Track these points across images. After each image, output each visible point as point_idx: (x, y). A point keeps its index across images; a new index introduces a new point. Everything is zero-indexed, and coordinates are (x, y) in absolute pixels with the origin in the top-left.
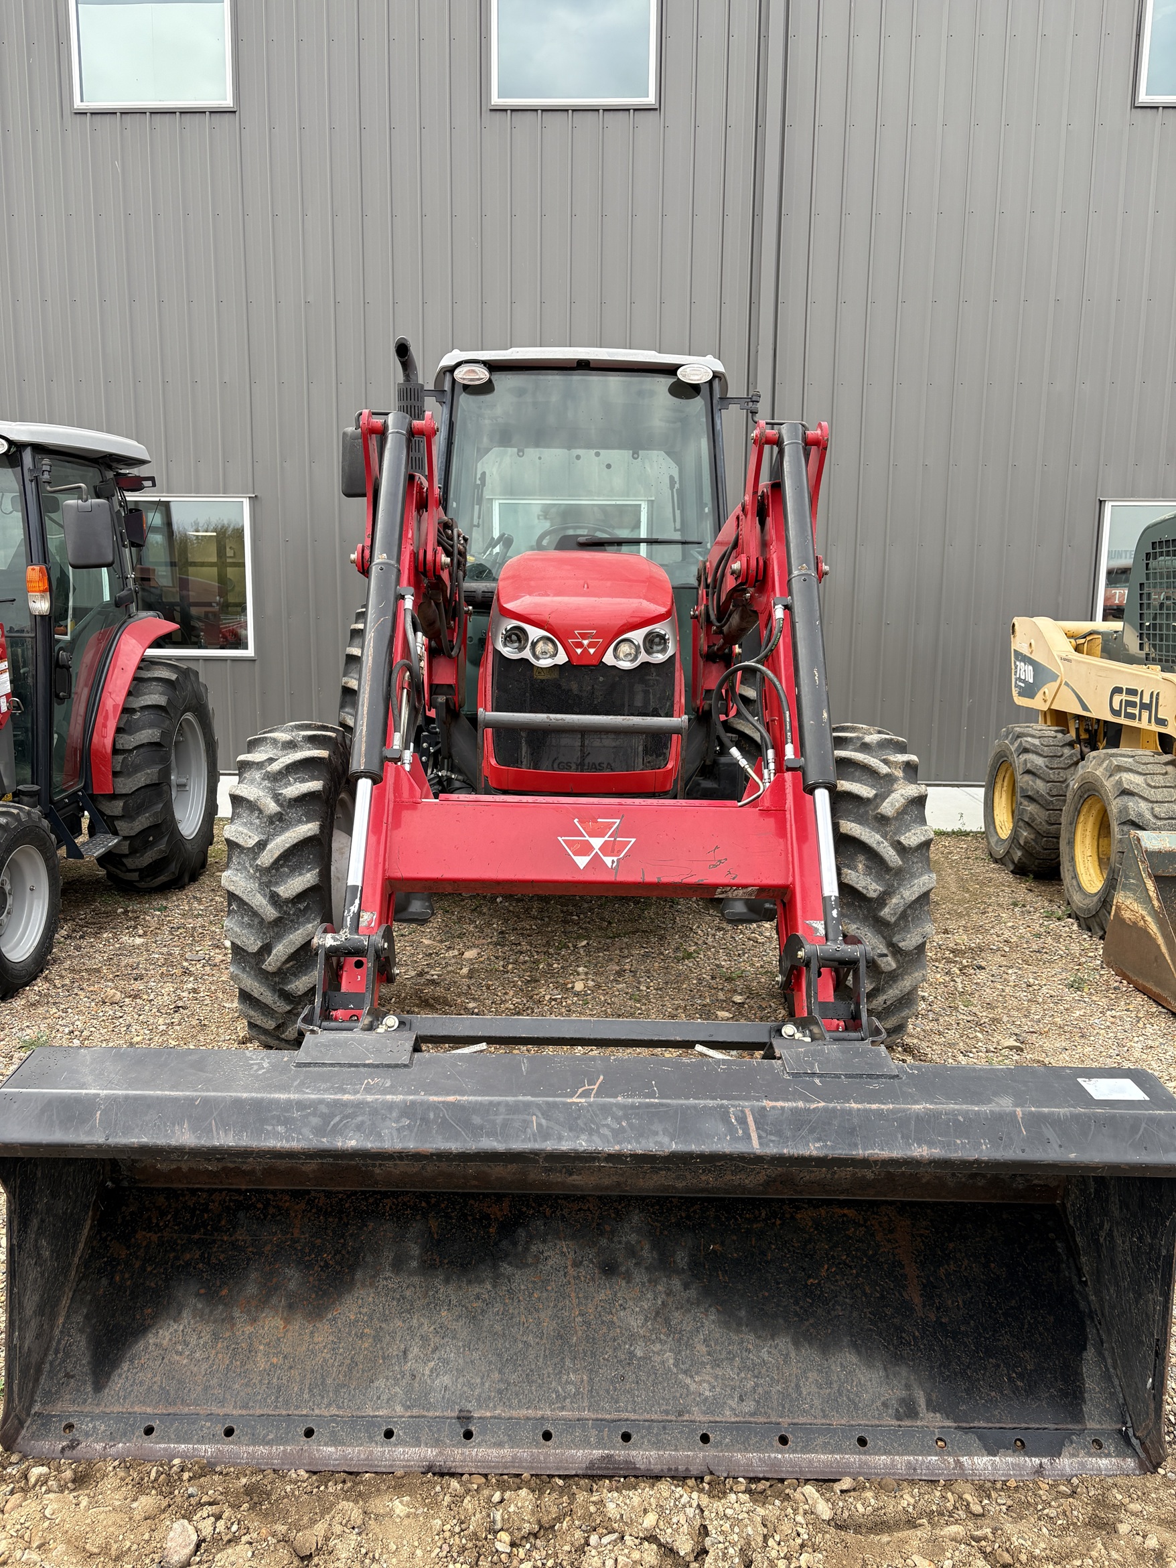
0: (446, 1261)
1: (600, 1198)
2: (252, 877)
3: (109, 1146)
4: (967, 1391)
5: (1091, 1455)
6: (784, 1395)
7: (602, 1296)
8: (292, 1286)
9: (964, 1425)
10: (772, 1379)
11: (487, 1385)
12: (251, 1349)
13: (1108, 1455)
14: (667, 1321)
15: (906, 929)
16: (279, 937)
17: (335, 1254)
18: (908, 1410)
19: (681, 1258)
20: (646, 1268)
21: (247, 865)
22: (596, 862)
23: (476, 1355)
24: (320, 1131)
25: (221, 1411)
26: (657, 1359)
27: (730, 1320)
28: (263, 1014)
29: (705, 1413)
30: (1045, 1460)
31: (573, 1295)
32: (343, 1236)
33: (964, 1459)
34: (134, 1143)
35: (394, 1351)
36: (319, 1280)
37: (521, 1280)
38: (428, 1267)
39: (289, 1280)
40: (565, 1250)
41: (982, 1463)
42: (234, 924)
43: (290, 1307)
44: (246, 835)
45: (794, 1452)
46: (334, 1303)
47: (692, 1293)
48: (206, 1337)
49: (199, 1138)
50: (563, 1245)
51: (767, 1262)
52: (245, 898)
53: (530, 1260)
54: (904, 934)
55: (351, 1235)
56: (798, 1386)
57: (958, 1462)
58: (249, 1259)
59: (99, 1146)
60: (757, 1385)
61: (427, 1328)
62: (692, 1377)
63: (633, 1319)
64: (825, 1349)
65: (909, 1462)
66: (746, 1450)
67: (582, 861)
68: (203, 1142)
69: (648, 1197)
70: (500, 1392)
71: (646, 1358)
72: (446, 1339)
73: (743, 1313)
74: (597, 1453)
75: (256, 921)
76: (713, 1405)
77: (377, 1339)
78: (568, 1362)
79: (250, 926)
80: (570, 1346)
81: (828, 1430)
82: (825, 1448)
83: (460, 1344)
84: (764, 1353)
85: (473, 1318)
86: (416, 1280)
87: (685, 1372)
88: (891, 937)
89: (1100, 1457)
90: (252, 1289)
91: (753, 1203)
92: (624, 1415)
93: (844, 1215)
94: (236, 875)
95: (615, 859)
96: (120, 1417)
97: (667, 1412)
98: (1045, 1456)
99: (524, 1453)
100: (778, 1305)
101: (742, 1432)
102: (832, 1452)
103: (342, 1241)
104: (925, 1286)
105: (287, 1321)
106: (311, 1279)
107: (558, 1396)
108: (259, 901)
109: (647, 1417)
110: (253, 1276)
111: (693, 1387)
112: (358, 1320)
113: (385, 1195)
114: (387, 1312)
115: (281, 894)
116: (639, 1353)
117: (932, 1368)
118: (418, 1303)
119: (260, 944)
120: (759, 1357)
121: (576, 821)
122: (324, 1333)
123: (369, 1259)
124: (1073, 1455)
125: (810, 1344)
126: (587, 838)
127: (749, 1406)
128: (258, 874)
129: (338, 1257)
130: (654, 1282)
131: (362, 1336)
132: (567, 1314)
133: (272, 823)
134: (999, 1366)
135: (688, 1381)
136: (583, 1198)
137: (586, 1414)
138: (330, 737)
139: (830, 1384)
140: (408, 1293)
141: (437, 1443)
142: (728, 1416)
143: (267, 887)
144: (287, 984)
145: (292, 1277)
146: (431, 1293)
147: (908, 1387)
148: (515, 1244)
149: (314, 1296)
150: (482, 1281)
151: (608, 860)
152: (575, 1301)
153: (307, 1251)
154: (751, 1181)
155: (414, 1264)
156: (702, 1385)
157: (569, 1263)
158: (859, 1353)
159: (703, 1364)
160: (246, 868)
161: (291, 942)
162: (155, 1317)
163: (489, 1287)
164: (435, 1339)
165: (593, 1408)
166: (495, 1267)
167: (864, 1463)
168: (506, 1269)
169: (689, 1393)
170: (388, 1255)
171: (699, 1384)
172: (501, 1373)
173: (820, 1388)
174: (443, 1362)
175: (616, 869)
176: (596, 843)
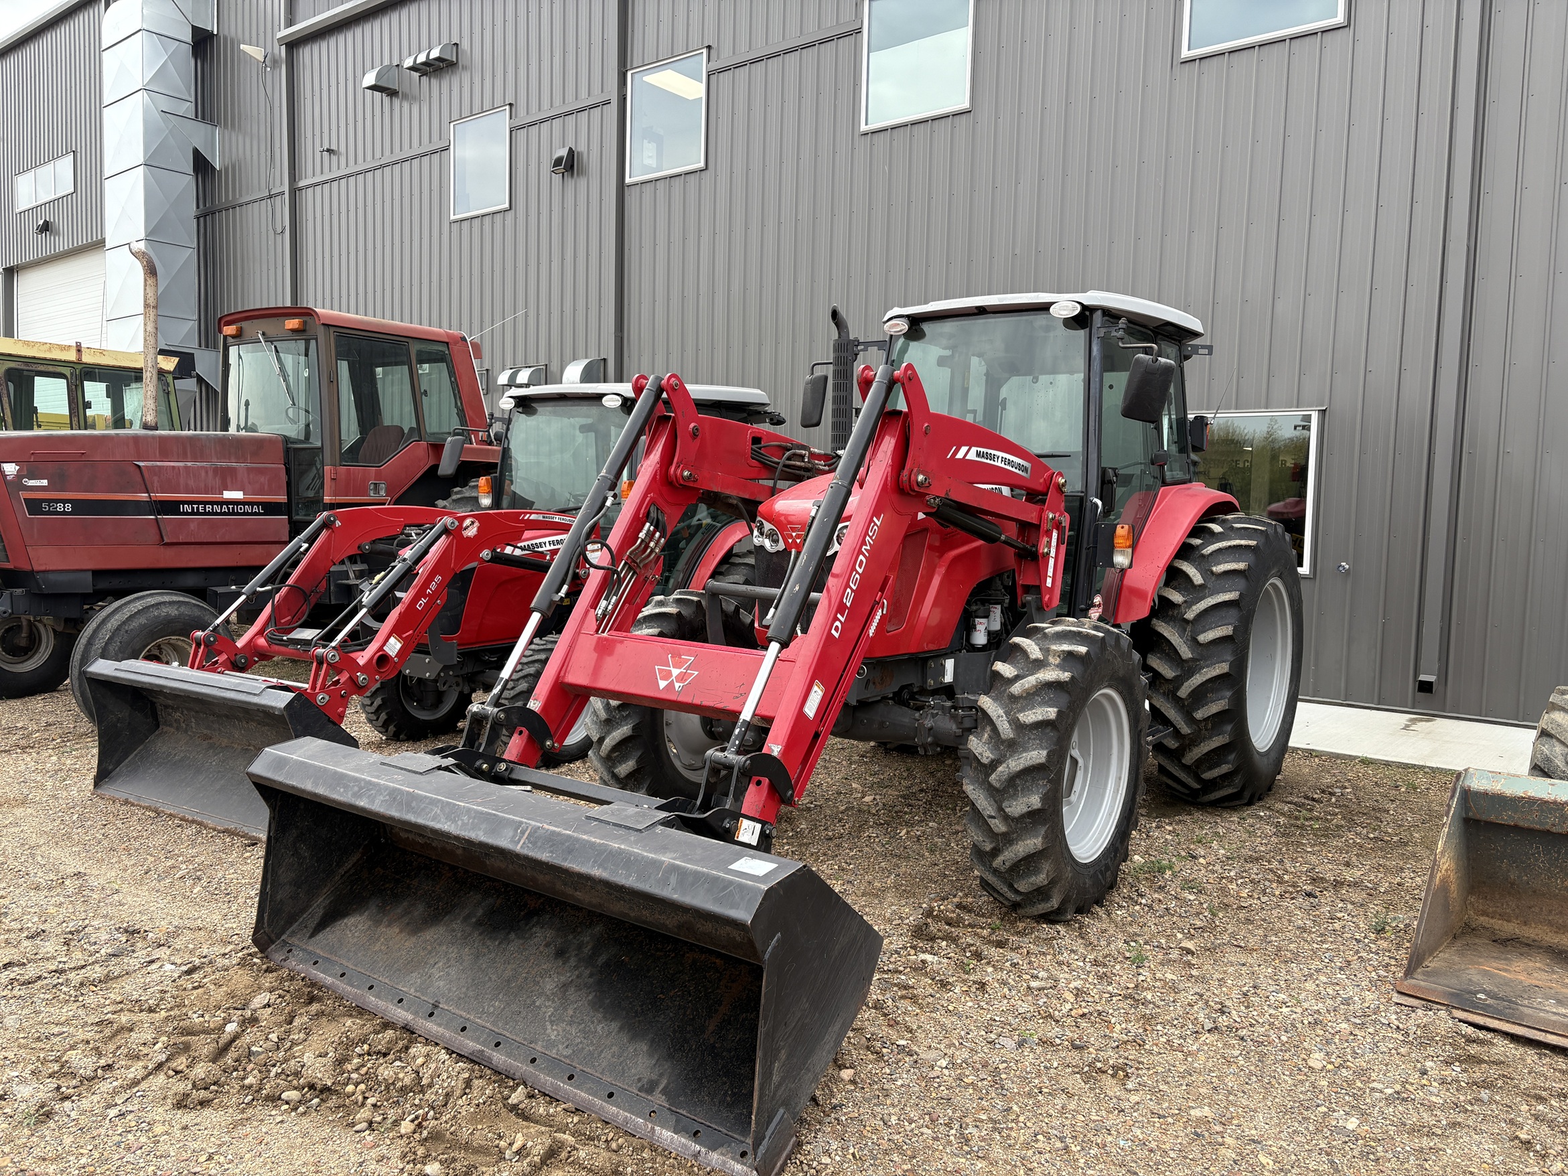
0: (489, 923)
1: (590, 911)
4: (693, 1091)
5: (733, 1159)
6: (591, 1054)
7: (545, 967)
8: (416, 913)
9: (674, 1109)
10: (592, 1042)
11: (457, 993)
12: (378, 940)
13: (744, 1164)
14: (566, 991)
15: (1014, 796)
18: (650, 1088)
19: (602, 959)
20: (579, 959)
23: (464, 976)
24: (355, 795)
25: (346, 964)
26: (544, 1009)
29: (543, 1047)
30: (703, 1150)
31: (532, 961)
33: (657, 1128)
35: (432, 961)
36: (429, 915)
37: (515, 945)
38: (478, 924)
39: (417, 911)
40: (548, 935)
41: (666, 1135)
45: (571, 1086)
47: (591, 980)
48: (366, 926)
50: (549, 932)
51: (646, 977)
53: (527, 935)
56: (602, 1051)
57: (653, 1129)
60: (581, 1042)
61: (454, 955)
62: (553, 1025)
63: (550, 984)
64: (634, 1038)
65: (626, 1117)
66: (548, 1075)
67: (663, 684)
69: (615, 919)
70: (460, 998)
71: (539, 1007)
72: (457, 963)
74: (479, 1047)
76: (551, 1044)
77: (430, 952)
78: (500, 997)
80: (509, 987)
81: (599, 1081)
82: (589, 1091)
83: (462, 968)
84: (599, 1028)
85: (477, 957)
86: (468, 928)
87: (552, 1022)
89: (738, 1162)
90: (399, 910)
91: (667, 939)
92: (505, 1033)
93: (715, 963)
95: (682, 685)
96: (310, 953)
97: (525, 1039)
98: (705, 1147)
99: (447, 1034)
100: (630, 1003)
101: (554, 1065)
102: (590, 1094)
104: (724, 1021)
105: (401, 932)
106: (426, 913)
107: (483, 1011)
109: (514, 1037)
111: (549, 1031)
112: (429, 941)
113: (490, 879)
114: (444, 941)
116: (538, 1003)
117: (685, 1069)
120: (595, 1028)
121: (670, 655)
122: (410, 942)
124: (722, 1154)
125: (629, 1031)
127: (569, 1052)
129: (445, 906)
130: (577, 967)
131: (425, 949)
132: (521, 970)
134: (725, 1083)
135: (549, 1027)
136: (580, 909)
137: (488, 1025)
138: (692, 601)
139: (619, 1057)
140: (460, 934)
141: (416, 1013)
142: (553, 1053)
145: (420, 910)
146: (469, 938)
147: (661, 1075)
148: (526, 925)
150: (495, 939)
151: (677, 685)
152: (530, 965)
154: (670, 922)
155: (474, 920)
156: (553, 1032)
157: (544, 943)
158: (651, 1046)
159: (564, 1021)
162: (355, 911)
163: (497, 943)
164: (453, 962)
165: (494, 1023)
166: (509, 933)
167: (602, 1108)
168: (512, 936)
169: (544, 1034)
170: (466, 911)
171: (553, 1030)
172: (467, 989)
173: (613, 1057)
174: (448, 974)
175: (679, 692)
176: (675, 672)
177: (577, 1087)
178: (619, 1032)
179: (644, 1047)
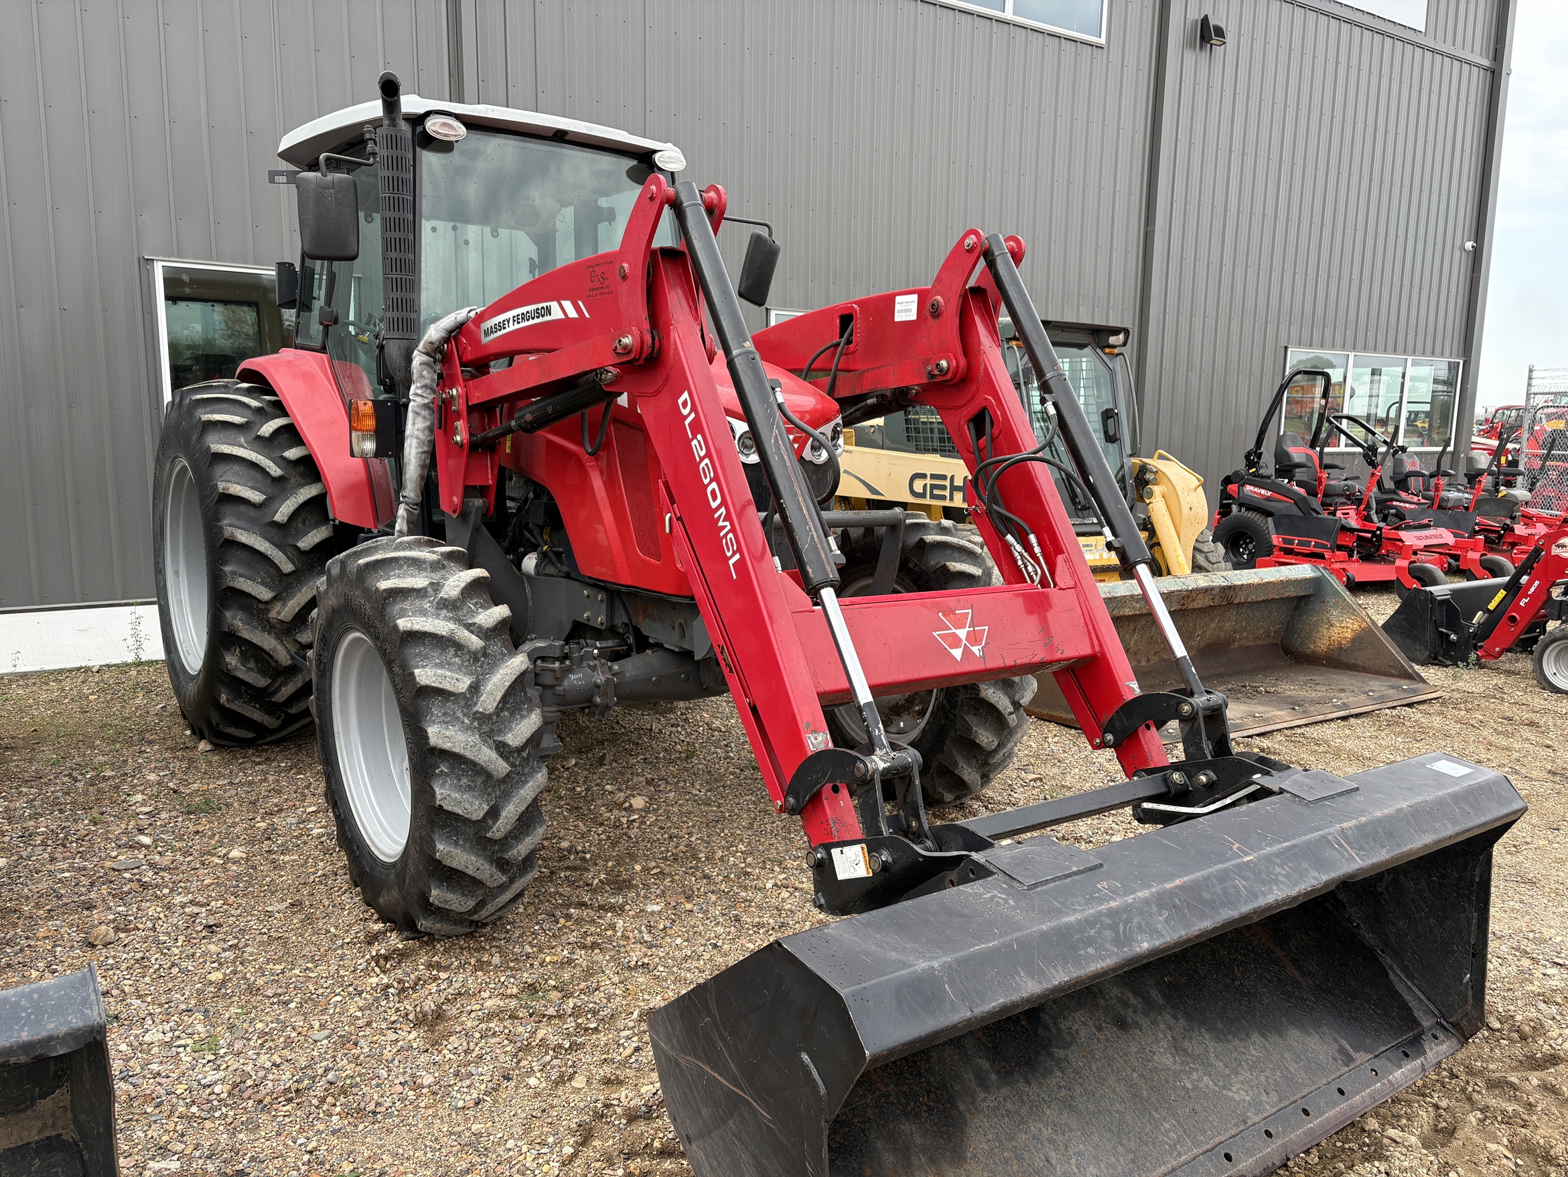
0: (1013, 1065)
2: (468, 728)
3: (976, 1018)
6: (1284, 1077)
7: (1134, 1048)
8: (918, 1140)
9: (1376, 1053)
10: (1270, 1068)
11: (1121, 1160)
13: (1443, 1042)
14: (1185, 1051)
16: (506, 796)
17: (928, 1095)
18: (1346, 1057)
19: (1155, 995)
20: (1143, 1013)
21: (459, 714)
22: (967, 652)
23: (1096, 1138)
26: (1201, 1085)
27: (1220, 1036)
28: (463, 895)
29: (1256, 1114)
30: (1421, 1059)
31: (1116, 1056)
32: (921, 1076)
33: (1391, 1077)
34: (994, 1007)
35: (1039, 1163)
36: (935, 1124)
37: (1075, 1058)
38: (1006, 1076)
39: (911, 1135)
40: (1083, 1019)
41: (1400, 1075)
42: (449, 789)
43: (932, 1160)
44: (452, 678)
45: (1317, 1118)
46: (962, 1141)
47: (1182, 1022)
49: (1040, 982)
50: (1077, 1015)
51: (1204, 978)
52: (468, 754)
53: (1068, 1039)
54: (1021, 692)
55: (927, 1071)
56: (1287, 1068)
57: (1389, 1081)
58: (863, 1130)
59: (969, 1020)
60: (1266, 1077)
61: (1047, 1132)
62: (1230, 1090)
63: (1165, 1059)
64: (1280, 1032)
67: (957, 653)
68: (1046, 986)
70: (1133, 1161)
71: (1195, 1088)
72: (1067, 1134)
73: (1220, 1026)
75: (479, 781)
76: (1257, 1105)
77: (1019, 1158)
79: (470, 788)
80: (1147, 1100)
81: (1321, 1092)
82: (1327, 1107)
83: (1079, 1133)
84: (1253, 1051)
85: (1068, 1105)
86: (1005, 1091)
87: (1224, 1087)
88: (1014, 697)
89: (1441, 1044)
92: (1217, 1140)
94: (448, 729)
95: (980, 647)
97: (1237, 1125)
98: (1419, 1056)
100: (1233, 1010)
102: (1334, 1108)
103: (923, 1079)
104: (1292, 961)
106: (928, 1126)
107: (1169, 1146)
108: (486, 756)
109: (1228, 1134)
110: (880, 1144)
111: (1236, 1097)
112: (992, 1149)
114: (1008, 1131)
115: (510, 742)
116: (1189, 1086)
117: (1335, 1020)
118: (1024, 1111)
119: (486, 808)
120: (1252, 1055)
121: (940, 614)
123: (957, 1087)
125: (1270, 1032)
126: (954, 630)
127: (1274, 1096)
128: (476, 724)
129: (932, 1095)
130: (1154, 1022)
131: (1006, 1161)
132: (1124, 1074)
133: (476, 660)
134: (1362, 1004)
137: (1195, 1151)
139: (1299, 1057)
140: (1009, 1106)
142: (1269, 1109)
143: (490, 737)
144: (506, 851)
145: (909, 1129)
146: (1025, 1098)
147: (1335, 1040)
148: (1048, 1028)
149: (942, 1142)
150: (1051, 1072)
151: (976, 650)
152: (1121, 1061)
153: (904, 1101)
155: (993, 1077)
156: (1239, 1093)
157: (1094, 1030)
159: (1229, 1076)
160: (458, 718)
161: (524, 799)
163: (1059, 1074)
164: (1060, 1139)
165: (1197, 1143)
166: (1051, 1055)
167: (1351, 1107)
168: (1059, 1053)
169: (1238, 1104)
170: (969, 1077)
171: (1237, 1092)
172: (1123, 1145)
173: (1298, 1063)
174: (1080, 1154)
175: (983, 657)
176: (962, 633)
177: (1321, 1113)
178: (1267, 1040)
179: (1294, 1034)
